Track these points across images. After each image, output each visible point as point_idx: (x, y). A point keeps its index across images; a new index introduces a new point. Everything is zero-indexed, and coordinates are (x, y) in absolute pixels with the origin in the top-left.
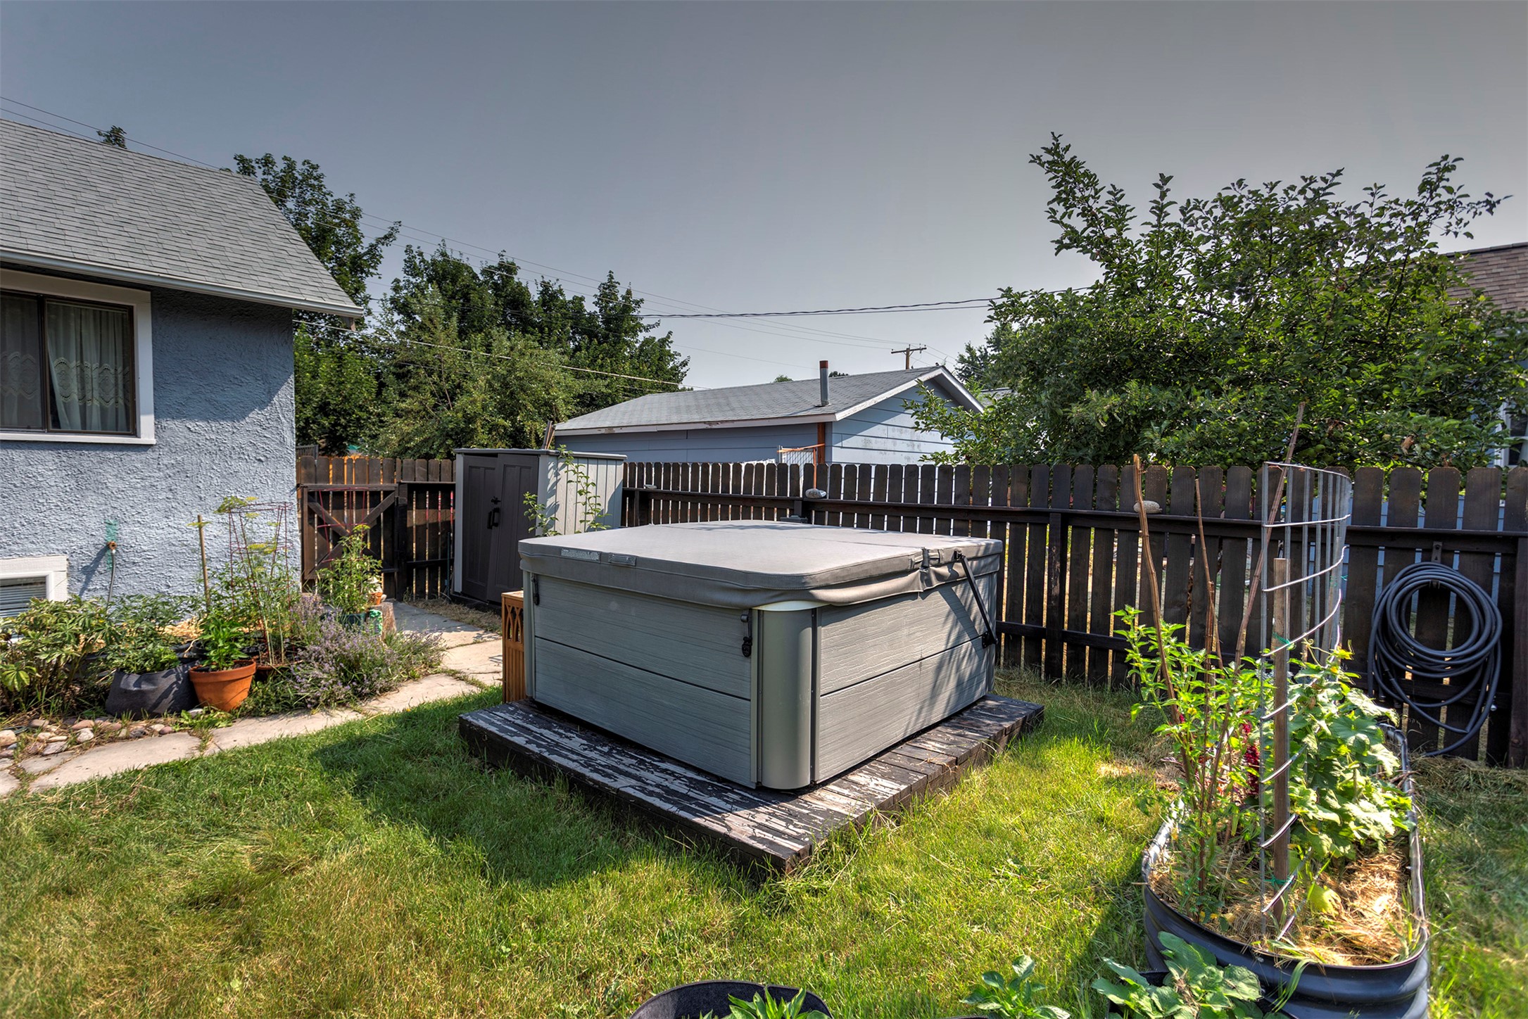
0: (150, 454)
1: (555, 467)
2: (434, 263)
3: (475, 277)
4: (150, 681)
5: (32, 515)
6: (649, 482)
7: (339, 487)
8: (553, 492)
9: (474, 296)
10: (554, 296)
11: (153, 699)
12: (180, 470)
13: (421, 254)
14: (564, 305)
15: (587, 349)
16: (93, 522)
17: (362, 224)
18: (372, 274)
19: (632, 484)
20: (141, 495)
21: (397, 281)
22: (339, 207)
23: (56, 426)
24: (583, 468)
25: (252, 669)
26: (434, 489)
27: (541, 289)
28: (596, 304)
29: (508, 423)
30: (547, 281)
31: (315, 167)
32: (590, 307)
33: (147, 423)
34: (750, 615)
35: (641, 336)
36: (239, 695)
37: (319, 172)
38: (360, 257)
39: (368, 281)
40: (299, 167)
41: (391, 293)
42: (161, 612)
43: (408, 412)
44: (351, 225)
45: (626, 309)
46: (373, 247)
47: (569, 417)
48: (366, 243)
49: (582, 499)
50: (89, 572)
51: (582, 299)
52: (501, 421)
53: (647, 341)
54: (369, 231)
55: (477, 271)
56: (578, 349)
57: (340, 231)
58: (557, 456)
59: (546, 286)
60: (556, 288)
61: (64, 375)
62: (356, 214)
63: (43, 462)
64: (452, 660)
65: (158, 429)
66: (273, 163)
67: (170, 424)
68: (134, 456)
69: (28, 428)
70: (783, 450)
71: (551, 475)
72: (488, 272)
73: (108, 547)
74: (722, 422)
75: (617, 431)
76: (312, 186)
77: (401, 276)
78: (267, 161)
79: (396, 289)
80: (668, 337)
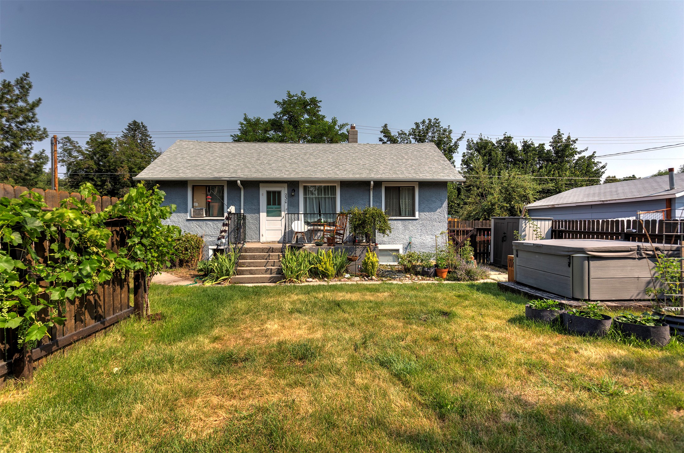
0: (418, 221)
1: (525, 222)
2: (477, 143)
3: (494, 145)
4: (430, 270)
5: (397, 235)
6: (562, 227)
7: (458, 229)
8: (524, 230)
9: (493, 153)
10: (529, 146)
11: (430, 273)
12: (423, 225)
13: (472, 141)
14: (534, 149)
15: (546, 167)
16: (407, 237)
17: (452, 135)
18: (455, 152)
19: (556, 227)
20: (416, 231)
21: (464, 153)
22: (445, 131)
23: (400, 215)
24: (535, 223)
25: (447, 270)
26: (484, 230)
27: (523, 144)
28: (551, 146)
29: (508, 205)
30: (525, 140)
31: (437, 120)
32: (547, 147)
33: (417, 213)
34: (570, 258)
35: (576, 157)
36: (445, 275)
37: (439, 121)
38: (451, 147)
39: (454, 155)
40: (433, 121)
41: (462, 158)
42: (429, 256)
43: (470, 203)
44: (449, 137)
45: (567, 146)
46: (456, 142)
47: (535, 201)
48: (453, 142)
49: (535, 233)
50: (406, 248)
51: (544, 144)
52: (505, 205)
53: (580, 159)
54: (454, 137)
55: (495, 143)
56: (541, 168)
57: (445, 140)
58: (526, 219)
59: (525, 143)
60: (530, 142)
61: (402, 203)
62: (450, 132)
63: (399, 224)
64: (491, 277)
65: (419, 215)
66: (425, 122)
67: (421, 213)
68: (415, 222)
69: (396, 216)
70: (641, 212)
71: (523, 225)
72: (499, 142)
73: (410, 243)
74: (609, 200)
75: (556, 206)
76: (436, 126)
77: (465, 151)
78: (424, 122)
79: (464, 156)
80: (593, 154)
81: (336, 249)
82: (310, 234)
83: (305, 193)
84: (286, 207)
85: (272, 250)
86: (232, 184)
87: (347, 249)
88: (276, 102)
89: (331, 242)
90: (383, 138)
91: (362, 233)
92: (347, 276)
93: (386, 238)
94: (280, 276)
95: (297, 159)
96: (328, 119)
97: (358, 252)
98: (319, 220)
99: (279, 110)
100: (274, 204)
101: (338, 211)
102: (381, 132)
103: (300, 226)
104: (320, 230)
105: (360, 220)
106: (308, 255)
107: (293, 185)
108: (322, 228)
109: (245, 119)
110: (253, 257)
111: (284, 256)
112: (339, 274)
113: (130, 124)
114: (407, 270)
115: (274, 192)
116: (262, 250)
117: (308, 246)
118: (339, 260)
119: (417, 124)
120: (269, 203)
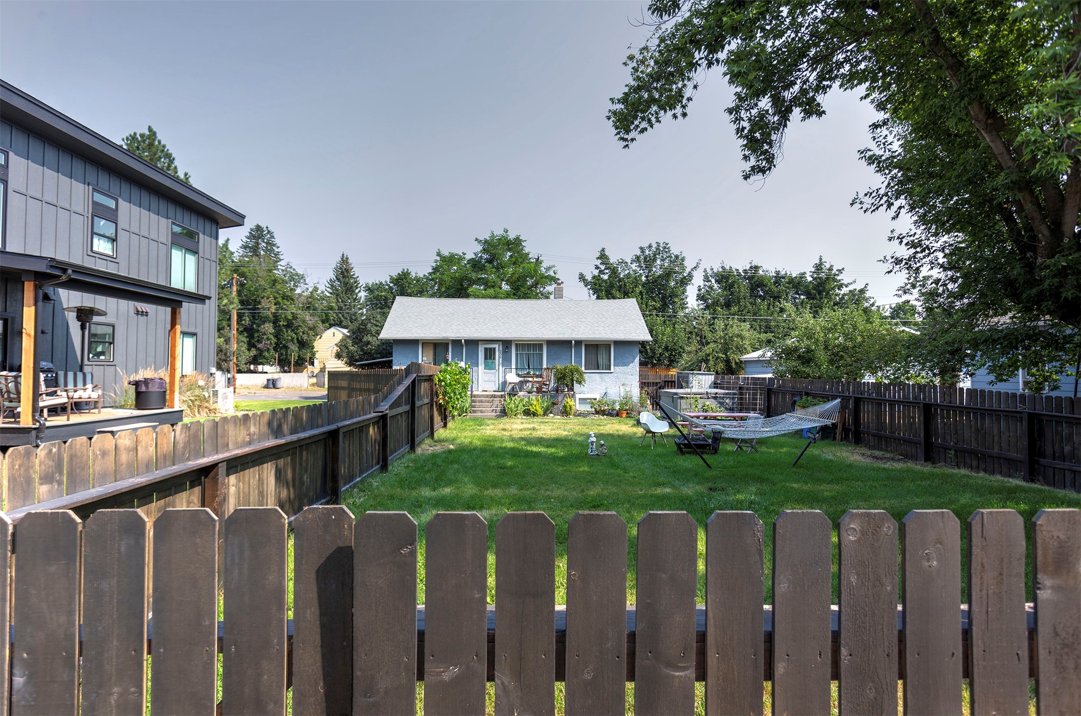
0: (613, 374)
2: (718, 272)
3: (739, 274)
4: (614, 412)
5: (595, 386)
6: (720, 381)
7: (648, 381)
8: (692, 383)
10: (783, 277)
11: (613, 414)
12: (618, 376)
14: (790, 281)
15: (801, 304)
16: (604, 388)
17: (686, 263)
18: (689, 284)
19: (716, 381)
20: (611, 381)
21: (700, 286)
22: (677, 257)
23: (598, 369)
24: (700, 377)
25: (626, 412)
26: (671, 382)
27: (774, 275)
28: (812, 276)
30: (778, 270)
31: (667, 244)
32: (808, 278)
33: (612, 367)
35: (845, 290)
36: (624, 416)
38: (685, 277)
39: (688, 288)
40: (661, 245)
41: (698, 292)
42: (614, 402)
44: (682, 265)
45: (831, 276)
46: (690, 272)
48: (688, 270)
49: (699, 385)
50: (602, 397)
53: (848, 293)
54: (689, 265)
57: (677, 268)
61: (600, 359)
62: (683, 259)
63: (597, 376)
65: (614, 369)
67: (616, 367)
68: (610, 374)
69: (595, 369)
71: (691, 378)
73: (606, 392)
76: (666, 252)
77: (702, 284)
78: (650, 246)
79: (699, 290)
80: (865, 287)
81: (543, 396)
82: (521, 384)
83: (517, 350)
84: (501, 362)
85: (495, 396)
86: (457, 343)
87: (551, 396)
88: (476, 240)
89: (539, 391)
90: (600, 266)
91: (563, 384)
92: (552, 415)
93: (582, 388)
94: (504, 413)
95: (508, 318)
96: (533, 256)
97: (560, 398)
98: (528, 373)
99: (479, 248)
100: (490, 358)
101: (545, 366)
102: (598, 258)
103: (512, 378)
104: (528, 381)
105: (561, 374)
106: (522, 400)
107: (506, 344)
108: (531, 379)
109: (439, 254)
110: (481, 401)
111: (505, 400)
112: (545, 414)
113: (252, 230)
114: (597, 412)
115: (491, 349)
116: (487, 396)
117: (521, 394)
118: (545, 404)
119: (642, 250)
120: (486, 358)
